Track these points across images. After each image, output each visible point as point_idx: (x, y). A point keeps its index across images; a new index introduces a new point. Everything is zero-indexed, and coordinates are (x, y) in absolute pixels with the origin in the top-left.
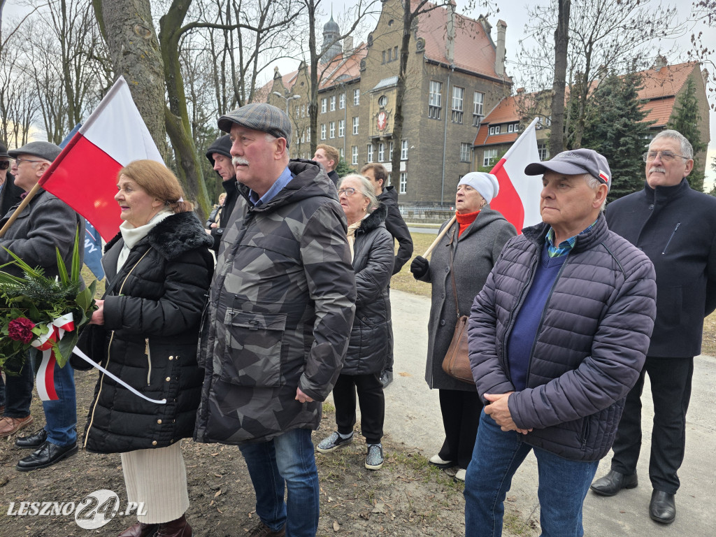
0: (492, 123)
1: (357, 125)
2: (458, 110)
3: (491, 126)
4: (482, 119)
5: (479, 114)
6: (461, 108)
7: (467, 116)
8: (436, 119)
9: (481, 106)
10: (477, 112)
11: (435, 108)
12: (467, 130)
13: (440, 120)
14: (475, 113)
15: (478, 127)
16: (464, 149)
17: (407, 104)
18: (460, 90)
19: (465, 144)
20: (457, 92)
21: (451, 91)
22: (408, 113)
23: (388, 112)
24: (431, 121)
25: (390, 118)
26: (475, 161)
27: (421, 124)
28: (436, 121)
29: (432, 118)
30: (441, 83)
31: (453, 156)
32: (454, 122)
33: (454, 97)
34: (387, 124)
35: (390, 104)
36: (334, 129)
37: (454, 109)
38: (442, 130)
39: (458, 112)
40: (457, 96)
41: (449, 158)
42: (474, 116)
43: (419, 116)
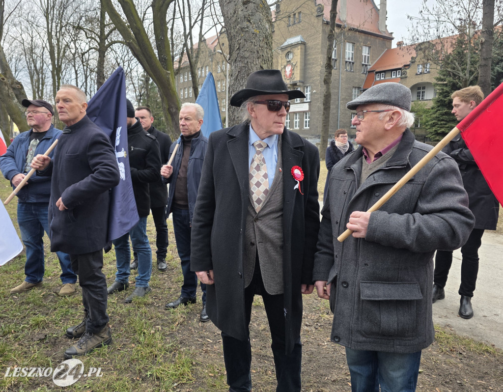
0: (378, 70)
2: (350, 61)
3: (377, 73)
4: (369, 67)
5: (366, 63)
6: (352, 59)
7: (357, 65)
9: (368, 57)
10: (365, 62)
12: (358, 77)
13: (336, 69)
14: (363, 63)
15: (366, 74)
16: (355, 92)
17: (309, 57)
18: (351, 45)
19: (355, 88)
20: (349, 46)
21: (345, 46)
22: (310, 64)
23: (294, 64)
25: (295, 69)
27: (320, 73)
31: (347, 98)
32: (347, 70)
33: (347, 51)
34: (293, 74)
35: (295, 57)
37: (347, 60)
38: (338, 78)
39: (350, 62)
40: (349, 50)
41: (343, 99)
42: (363, 65)
43: (320, 67)
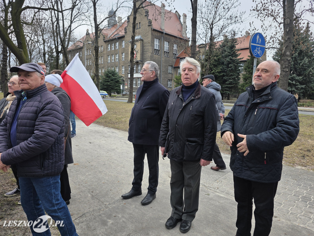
0: (181, 57)
1: (124, 56)
2: (167, 51)
3: (181, 59)
4: (177, 55)
5: (176, 53)
6: (168, 50)
7: (171, 54)
8: (158, 55)
9: (177, 50)
10: (175, 52)
11: (157, 50)
12: (171, 60)
13: (159, 55)
14: (174, 53)
15: (175, 59)
16: (170, 68)
17: (145, 48)
18: (167, 43)
19: (170, 66)
20: (166, 43)
21: (164, 43)
22: (145, 52)
23: (137, 51)
24: (155, 55)
25: (138, 53)
26: (174, 74)
27: (151, 57)
28: (157, 56)
29: (156, 54)
30: (159, 39)
31: (165, 71)
32: (165, 56)
33: (165, 46)
34: (137, 56)
35: (137, 47)
36: (113, 58)
37: (165, 51)
38: (160, 60)
39: (167, 52)
40: (166, 45)
41: (163, 72)
42: (174, 54)
43: (150, 53)
